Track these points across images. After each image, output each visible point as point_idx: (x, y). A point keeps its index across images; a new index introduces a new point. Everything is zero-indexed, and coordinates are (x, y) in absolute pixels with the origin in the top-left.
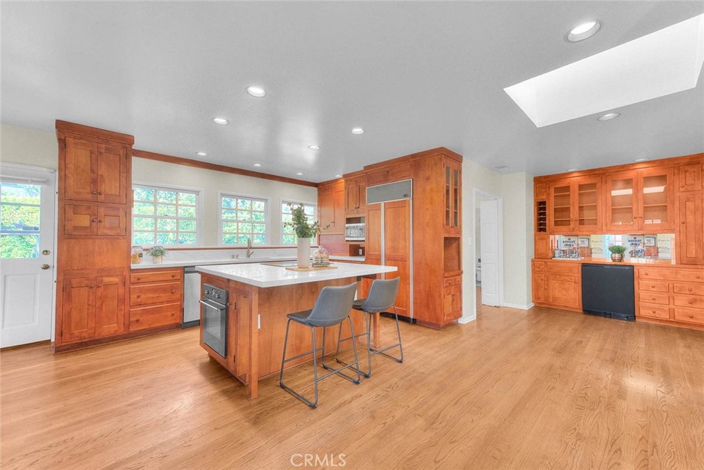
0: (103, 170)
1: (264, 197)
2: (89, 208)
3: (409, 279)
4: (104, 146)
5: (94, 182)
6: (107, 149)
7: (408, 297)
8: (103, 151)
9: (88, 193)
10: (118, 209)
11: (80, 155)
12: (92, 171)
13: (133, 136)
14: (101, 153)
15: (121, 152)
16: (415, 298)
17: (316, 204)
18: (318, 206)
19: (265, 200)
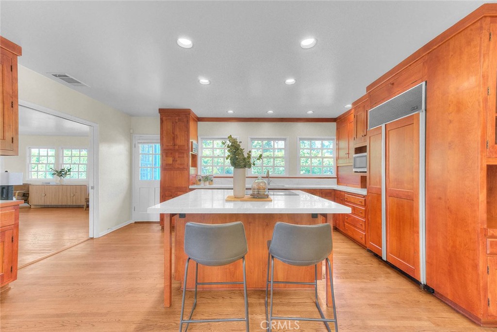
0: (177, 132)
1: (283, 137)
2: (171, 153)
3: (417, 226)
4: (177, 118)
5: (174, 139)
6: (179, 120)
7: (416, 251)
8: (177, 121)
9: (171, 146)
10: (183, 153)
11: (169, 125)
12: (173, 133)
13: (190, 109)
14: (176, 122)
15: (185, 119)
16: (429, 257)
17: (335, 137)
18: (337, 139)
19: (284, 139)
